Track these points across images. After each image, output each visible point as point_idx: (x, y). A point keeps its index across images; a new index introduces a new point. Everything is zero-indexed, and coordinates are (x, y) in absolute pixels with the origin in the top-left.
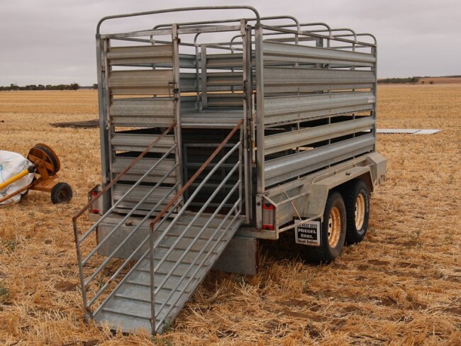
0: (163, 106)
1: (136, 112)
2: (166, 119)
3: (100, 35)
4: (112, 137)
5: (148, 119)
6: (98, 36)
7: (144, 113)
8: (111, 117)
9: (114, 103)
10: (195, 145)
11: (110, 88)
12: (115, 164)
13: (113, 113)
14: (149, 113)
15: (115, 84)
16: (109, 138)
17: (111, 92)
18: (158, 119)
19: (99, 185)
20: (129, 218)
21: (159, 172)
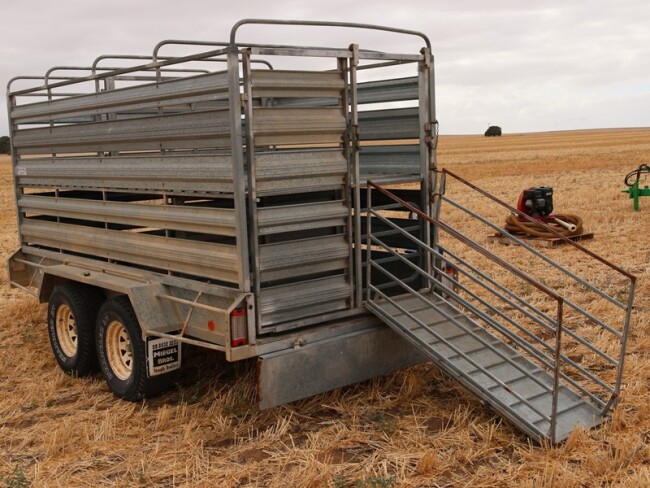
1: (296, 171)
2: (333, 178)
5: (309, 180)
7: (308, 171)
9: (259, 160)
12: (263, 257)
14: (316, 171)
16: (255, 216)
18: (323, 179)
19: (249, 296)
20: (297, 334)
21: (328, 256)
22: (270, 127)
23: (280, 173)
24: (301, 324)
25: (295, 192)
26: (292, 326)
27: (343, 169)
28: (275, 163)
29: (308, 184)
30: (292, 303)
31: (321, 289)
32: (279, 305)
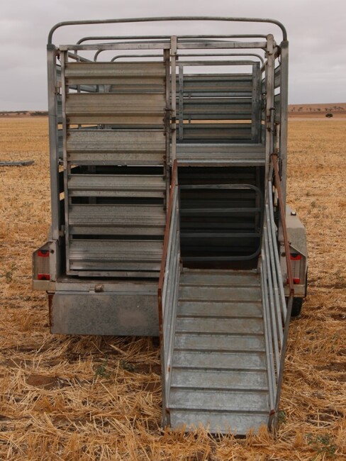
0: (149, 139)
3: (54, 46)
4: (69, 178)
6: (50, 47)
8: (69, 153)
9: (73, 135)
10: (194, 187)
11: (67, 116)
12: (72, 214)
13: (72, 148)
14: (128, 148)
15: (77, 110)
16: (65, 180)
17: (68, 121)
18: (140, 155)
19: (51, 243)
20: (98, 282)
21: (140, 222)
22: (82, 109)
23: (91, 148)
24: (103, 274)
25: (108, 164)
26: (95, 274)
27: (161, 147)
28: (88, 139)
29: (123, 159)
30: (101, 256)
31: (135, 249)
32: (88, 255)
